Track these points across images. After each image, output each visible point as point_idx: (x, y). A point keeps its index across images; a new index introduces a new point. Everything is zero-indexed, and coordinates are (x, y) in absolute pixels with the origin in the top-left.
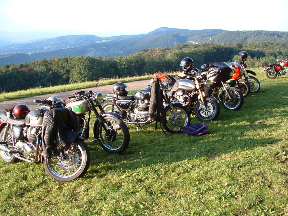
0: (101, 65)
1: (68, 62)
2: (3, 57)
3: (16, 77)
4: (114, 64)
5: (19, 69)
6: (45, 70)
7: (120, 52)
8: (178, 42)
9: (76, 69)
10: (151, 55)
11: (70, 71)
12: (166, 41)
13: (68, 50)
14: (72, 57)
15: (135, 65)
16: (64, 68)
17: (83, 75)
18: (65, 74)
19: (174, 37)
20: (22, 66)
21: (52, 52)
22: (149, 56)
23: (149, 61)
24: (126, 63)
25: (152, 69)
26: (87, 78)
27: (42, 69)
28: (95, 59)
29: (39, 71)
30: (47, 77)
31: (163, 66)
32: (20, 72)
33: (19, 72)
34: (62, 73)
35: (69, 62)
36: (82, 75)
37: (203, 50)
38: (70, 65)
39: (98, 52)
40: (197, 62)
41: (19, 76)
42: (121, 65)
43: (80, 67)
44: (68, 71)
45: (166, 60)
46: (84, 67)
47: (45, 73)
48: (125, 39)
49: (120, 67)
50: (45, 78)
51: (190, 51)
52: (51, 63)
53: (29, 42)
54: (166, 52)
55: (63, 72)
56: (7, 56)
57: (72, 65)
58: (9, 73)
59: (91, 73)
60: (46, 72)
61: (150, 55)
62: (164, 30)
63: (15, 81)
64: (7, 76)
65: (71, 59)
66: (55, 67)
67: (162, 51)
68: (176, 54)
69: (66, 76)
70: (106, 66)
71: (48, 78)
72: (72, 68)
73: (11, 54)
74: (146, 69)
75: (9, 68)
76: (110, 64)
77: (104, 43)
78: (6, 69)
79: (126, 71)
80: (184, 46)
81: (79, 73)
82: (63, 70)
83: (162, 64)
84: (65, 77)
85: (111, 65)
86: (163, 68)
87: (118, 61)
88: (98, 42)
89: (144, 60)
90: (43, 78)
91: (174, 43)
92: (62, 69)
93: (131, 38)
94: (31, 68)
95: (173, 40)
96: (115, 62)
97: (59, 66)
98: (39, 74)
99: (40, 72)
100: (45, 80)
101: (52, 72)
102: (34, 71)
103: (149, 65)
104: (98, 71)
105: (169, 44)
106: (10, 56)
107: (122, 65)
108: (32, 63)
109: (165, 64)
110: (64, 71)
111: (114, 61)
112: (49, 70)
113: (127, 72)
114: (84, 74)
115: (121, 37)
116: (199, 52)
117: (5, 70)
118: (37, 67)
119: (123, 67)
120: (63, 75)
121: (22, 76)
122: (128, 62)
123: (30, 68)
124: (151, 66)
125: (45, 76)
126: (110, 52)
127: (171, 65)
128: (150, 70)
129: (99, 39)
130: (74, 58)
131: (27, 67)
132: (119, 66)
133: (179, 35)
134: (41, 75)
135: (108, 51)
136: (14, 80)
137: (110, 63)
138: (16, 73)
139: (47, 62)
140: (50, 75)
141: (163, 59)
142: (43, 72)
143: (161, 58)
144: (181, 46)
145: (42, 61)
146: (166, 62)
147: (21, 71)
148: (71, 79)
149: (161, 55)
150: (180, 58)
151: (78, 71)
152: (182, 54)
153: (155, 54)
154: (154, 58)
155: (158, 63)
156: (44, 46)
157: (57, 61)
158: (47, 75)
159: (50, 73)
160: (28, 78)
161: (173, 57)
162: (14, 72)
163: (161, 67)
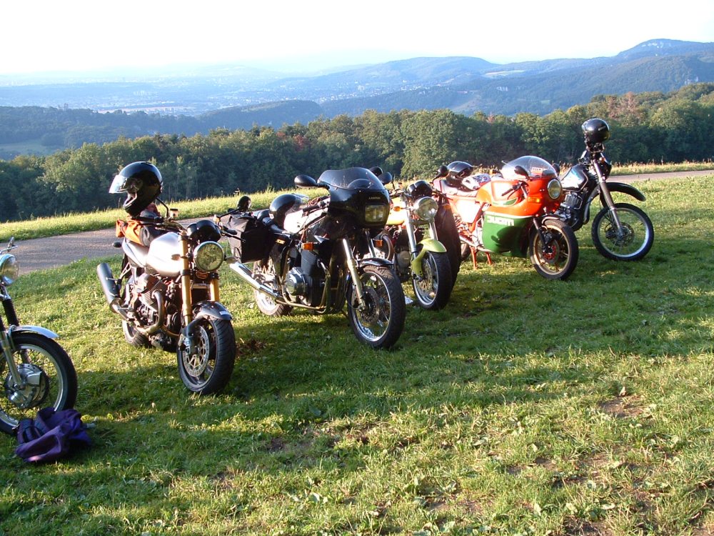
0: (482, 135)
1: (400, 125)
2: (259, 108)
3: (273, 158)
4: (514, 131)
5: (281, 139)
6: (345, 142)
7: (543, 102)
8: (695, 77)
9: (419, 143)
10: (613, 112)
11: (404, 147)
12: (663, 74)
13: (414, 93)
14: (409, 113)
15: (568, 137)
16: (389, 138)
17: (436, 159)
18: (392, 153)
19: (684, 66)
20: (291, 131)
21: (377, 97)
22: (607, 114)
24: (545, 131)
27: (337, 139)
28: (467, 119)
29: (328, 144)
30: (349, 159)
31: (640, 139)
32: (283, 146)
33: (281, 146)
34: (384, 152)
35: (403, 125)
36: (434, 157)
38: (403, 131)
39: (487, 100)
41: (280, 154)
42: (532, 136)
43: (428, 137)
44: (400, 147)
45: (651, 126)
46: (439, 137)
47: (343, 148)
48: (558, 69)
49: (529, 140)
50: (343, 162)
52: (359, 126)
53: (321, 74)
54: (656, 105)
55: (386, 148)
56: (269, 107)
57: (409, 131)
58: (258, 147)
59: (455, 152)
60: (345, 147)
61: (608, 111)
62: (660, 45)
63: (270, 168)
64: (252, 156)
65: (409, 116)
66: (368, 136)
67: (646, 102)
68: (676, 110)
69: (393, 160)
70: (493, 137)
71: (349, 162)
72: (409, 139)
73: (278, 102)
75: (259, 135)
76: (503, 132)
77: (505, 78)
78: (250, 139)
79: (545, 151)
80: (706, 88)
81: (427, 152)
82: (387, 144)
83: (639, 136)
84: (391, 160)
85: (506, 133)
86: (640, 146)
87: (525, 125)
88: (490, 75)
90: (339, 162)
91: (683, 79)
92: (385, 141)
93: (573, 66)
94: (312, 136)
95: (681, 73)
96: (518, 128)
97: (378, 135)
98: (328, 152)
99: (332, 148)
101: (361, 148)
102: (317, 146)
104: (474, 150)
105: (671, 84)
106: (274, 106)
107: (535, 135)
108: (315, 125)
109: (648, 136)
110: (390, 146)
111: (515, 123)
112: (352, 142)
113: (547, 154)
114: (438, 154)
115: (548, 63)
117: (248, 140)
118: (325, 133)
119: (537, 140)
120: (387, 156)
121: (288, 156)
122: (549, 127)
123: (308, 137)
125: (343, 158)
126: (519, 100)
127: (663, 139)
129: (492, 69)
130: (415, 114)
131: (303, 135)
132: (526, 137)
133: (698, 58)
134: (334, 154)
135: (514, 99)
136: (267, 164)
137: (505, 130)
138: (275, 148)
139: (351, 123)
140: (355, 154)
141: (642, 123)
142: (339, 146)
143: (638, 120)
144: (699, 89)
145: (339, 121)
146: (651, 130)
147: (286, 144)
148: (406, 166)
149: (639, 111)
150: (688, 122)
151: (423, 148)
152: (694, 112)
153: (623, 109)
154: (620, 120)
155: (628, 133)
156: (356, 83)
157: (374, 120)
158: (348, 154)
159: (357, 150)
160: (302, 161)
161: (668, 118)
162: (269, 147)
163: (636, 143)
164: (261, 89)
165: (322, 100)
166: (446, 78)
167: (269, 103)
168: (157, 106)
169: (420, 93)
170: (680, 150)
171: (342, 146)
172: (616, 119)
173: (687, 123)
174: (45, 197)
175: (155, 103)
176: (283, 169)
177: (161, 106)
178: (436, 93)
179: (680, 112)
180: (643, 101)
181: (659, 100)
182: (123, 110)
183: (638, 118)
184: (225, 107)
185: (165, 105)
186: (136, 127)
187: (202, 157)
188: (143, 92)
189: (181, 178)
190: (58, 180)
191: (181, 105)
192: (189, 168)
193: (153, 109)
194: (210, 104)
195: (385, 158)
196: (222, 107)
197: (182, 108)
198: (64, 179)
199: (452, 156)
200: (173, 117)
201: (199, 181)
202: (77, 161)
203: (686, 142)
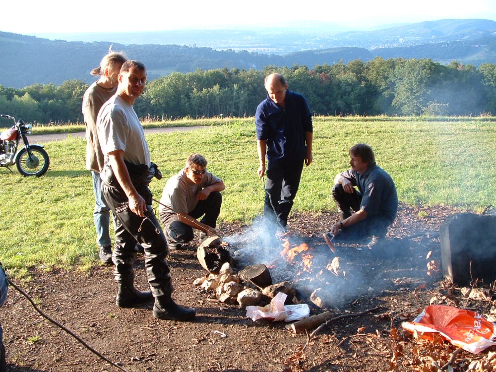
0: (452, 79)
1: (394, 69)
3: (302, 88)
5: (310, 75)
6: (354, 79)
9: (405, 83)
11: (396, 85)
14: (402, 61)
16: (386, 78)
17: (416, 95)
18: (388, 88)
20: (320, 70)
26: (422, 100)
27: (350, 76)
29: (343, 80)
30: (357, 91)
33: (308, 80)
34: (382, 88)
35: (397, 69)
36: (415, 93)
38: (396, 73)
39: (493, 52)
41: (308, 86)
42: (489, 81)
43: (411, 79)
44: (393, 84)
46: (419, 79)
47: (353, 84)
49: (487, 84)
50: (352, 93)
52: (367, 68)
55: (384, 85)
57: (400, 74)
58: (293, 80)
60: (355, 82)
65: (402, 63)
66: (371, 76)
69: (388, 94)
72: (400, 79)
81: (410, 89)
82: (384, 82)
84: (386, 94)
87: (486, 73)
90: (349, 93)
92: (383, 80)
94: (334, 74)
96: (480, 74)
97: (379, 75)
98: (342, 86)
99: (346, 83)
100: (352, 97)
101: (366, 84)
102: (336, 81)
108: (336, 66)
110: (386, 83)
111: (478, 71)
112: (360, 79)
114: (418, 91)
118: (342, 72)
120: (384, 90)
121: (314, 87)
123: (331, 75)
125: (352, 91)
134: (346, 87)
139: (362, 65)
140: (362, 88)
142: (350, 82)
145: (353, 64)
148: (396, 98)
151: (407, 86)
156: (399, 36)
157: (377, 65)
158: (356, 88)
159: (363, 85)
160: (323, 91)
162: (300, 80)
164: (331, 39)
165: (373, 48)
166: (464, 35)
167: (335, 49)
168: (258, 47)
169: (443, 46)
171: (353, 82)
174: (143, 107)
175: (256, 45)
176: (309, 96)
177: (260, 47)
178: (454, 46)
182: (233, 49)
184: (305, 50)
185: (264, 47)
186: (241, 61)
187: (252, 85)
188: (249, 37)
189: (236, 99)
190: (152, 97)
191: (274, 47)
192: (242, 92)
193: (255, 49)
194: (295, 47)
195: (383, 92)
196: (303, 50)
197: (274, 49)
198: (157, 96)
199: (428, 93)
200: (266, 55)
201: (249, 102)
202: (167, 85)
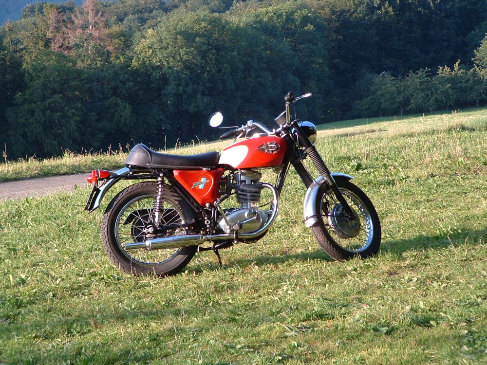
10: (59, 37)
22: (47, 43)
23: (44, 69)
25: (62, 110)
31: (115, 92)
37: (327, 10)
40: (294, 73)
45: (135, 63)
51: (257, 16)
61: (49, 35)
68: (181, 33)
74: (26, 107)
83: (112, 84)
86: (116, 105)
89: (16, 65)
103: (45, 87)
109: (130, 84)
116: (306, 20)
124: (54, 92)
127: (160, 90)
128: (48, 112)
141: (118, 58)
143: (109, 53)
146: (135, 72)
149: (111, 36)
150: (203, 55)
152: (216, 35)
153: (79, 32)
154: (73, 53)
155: (89, 80)
161: (166, 48)
163: (107, 98)
170: (192, 108)
172: (66, 53)
173: (203, 57)
179: (189, 37)
180: (126, 15)
181: (154, 12)
183: (110, 48)
203: (203, 94)
